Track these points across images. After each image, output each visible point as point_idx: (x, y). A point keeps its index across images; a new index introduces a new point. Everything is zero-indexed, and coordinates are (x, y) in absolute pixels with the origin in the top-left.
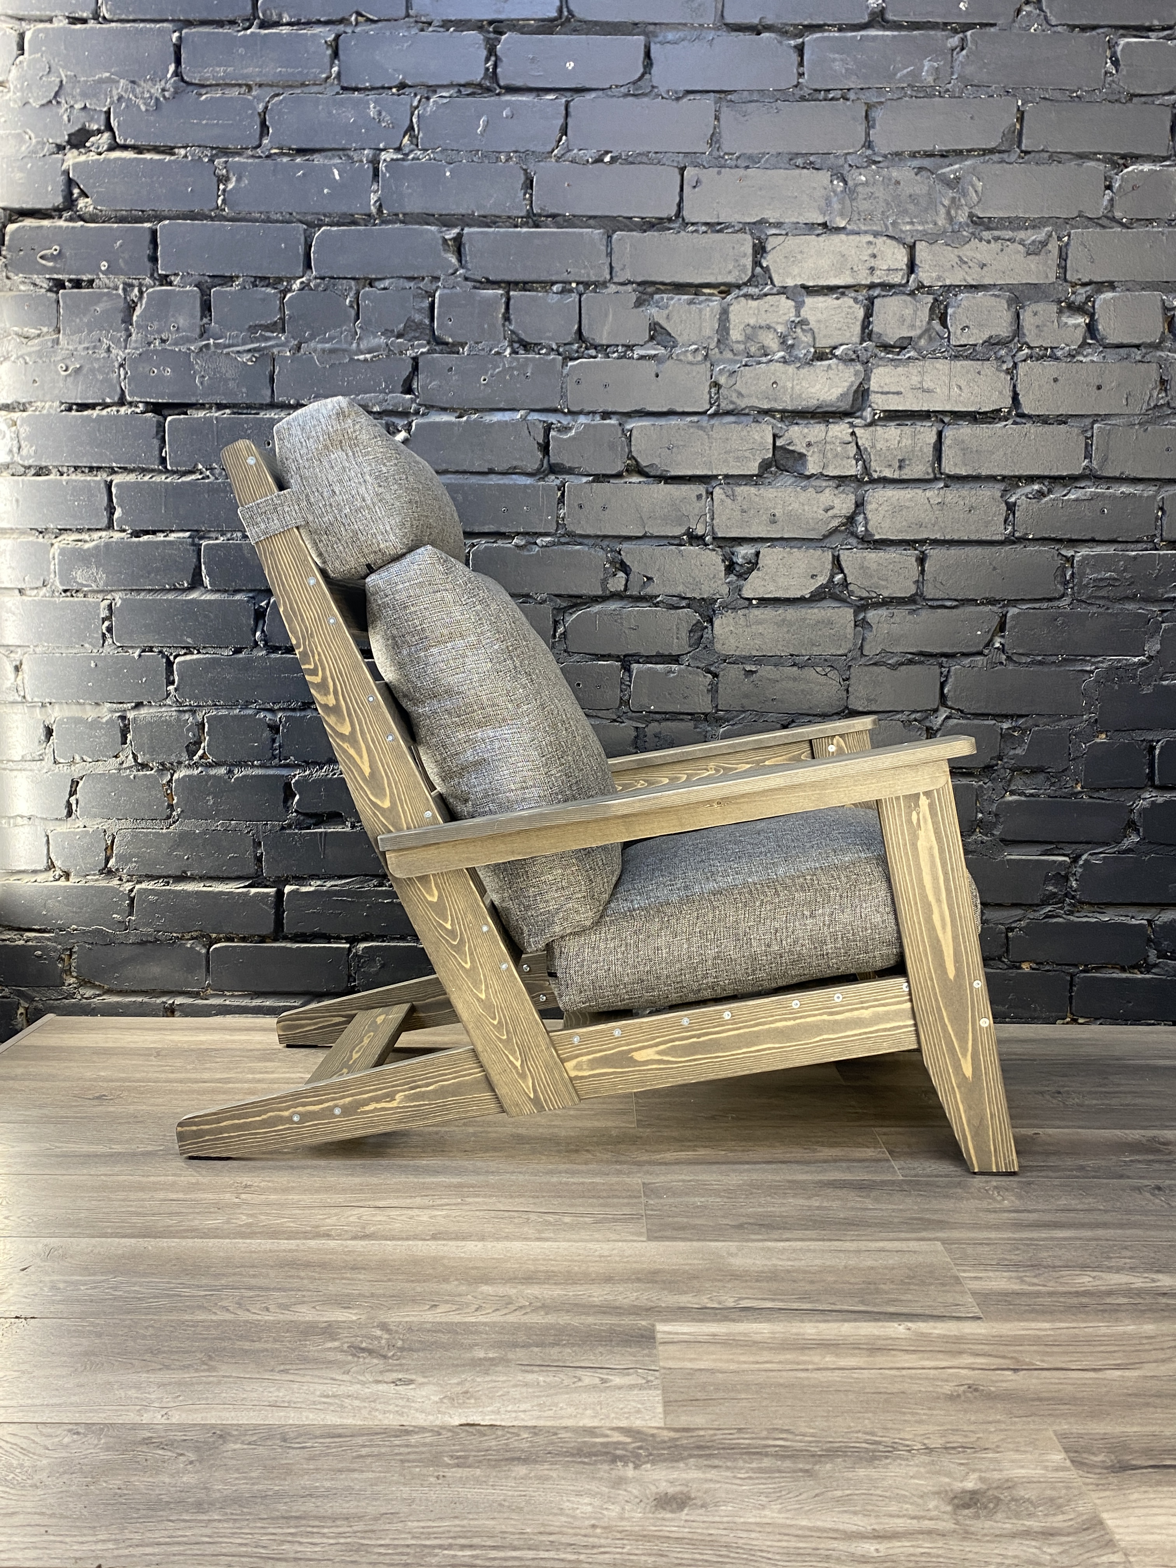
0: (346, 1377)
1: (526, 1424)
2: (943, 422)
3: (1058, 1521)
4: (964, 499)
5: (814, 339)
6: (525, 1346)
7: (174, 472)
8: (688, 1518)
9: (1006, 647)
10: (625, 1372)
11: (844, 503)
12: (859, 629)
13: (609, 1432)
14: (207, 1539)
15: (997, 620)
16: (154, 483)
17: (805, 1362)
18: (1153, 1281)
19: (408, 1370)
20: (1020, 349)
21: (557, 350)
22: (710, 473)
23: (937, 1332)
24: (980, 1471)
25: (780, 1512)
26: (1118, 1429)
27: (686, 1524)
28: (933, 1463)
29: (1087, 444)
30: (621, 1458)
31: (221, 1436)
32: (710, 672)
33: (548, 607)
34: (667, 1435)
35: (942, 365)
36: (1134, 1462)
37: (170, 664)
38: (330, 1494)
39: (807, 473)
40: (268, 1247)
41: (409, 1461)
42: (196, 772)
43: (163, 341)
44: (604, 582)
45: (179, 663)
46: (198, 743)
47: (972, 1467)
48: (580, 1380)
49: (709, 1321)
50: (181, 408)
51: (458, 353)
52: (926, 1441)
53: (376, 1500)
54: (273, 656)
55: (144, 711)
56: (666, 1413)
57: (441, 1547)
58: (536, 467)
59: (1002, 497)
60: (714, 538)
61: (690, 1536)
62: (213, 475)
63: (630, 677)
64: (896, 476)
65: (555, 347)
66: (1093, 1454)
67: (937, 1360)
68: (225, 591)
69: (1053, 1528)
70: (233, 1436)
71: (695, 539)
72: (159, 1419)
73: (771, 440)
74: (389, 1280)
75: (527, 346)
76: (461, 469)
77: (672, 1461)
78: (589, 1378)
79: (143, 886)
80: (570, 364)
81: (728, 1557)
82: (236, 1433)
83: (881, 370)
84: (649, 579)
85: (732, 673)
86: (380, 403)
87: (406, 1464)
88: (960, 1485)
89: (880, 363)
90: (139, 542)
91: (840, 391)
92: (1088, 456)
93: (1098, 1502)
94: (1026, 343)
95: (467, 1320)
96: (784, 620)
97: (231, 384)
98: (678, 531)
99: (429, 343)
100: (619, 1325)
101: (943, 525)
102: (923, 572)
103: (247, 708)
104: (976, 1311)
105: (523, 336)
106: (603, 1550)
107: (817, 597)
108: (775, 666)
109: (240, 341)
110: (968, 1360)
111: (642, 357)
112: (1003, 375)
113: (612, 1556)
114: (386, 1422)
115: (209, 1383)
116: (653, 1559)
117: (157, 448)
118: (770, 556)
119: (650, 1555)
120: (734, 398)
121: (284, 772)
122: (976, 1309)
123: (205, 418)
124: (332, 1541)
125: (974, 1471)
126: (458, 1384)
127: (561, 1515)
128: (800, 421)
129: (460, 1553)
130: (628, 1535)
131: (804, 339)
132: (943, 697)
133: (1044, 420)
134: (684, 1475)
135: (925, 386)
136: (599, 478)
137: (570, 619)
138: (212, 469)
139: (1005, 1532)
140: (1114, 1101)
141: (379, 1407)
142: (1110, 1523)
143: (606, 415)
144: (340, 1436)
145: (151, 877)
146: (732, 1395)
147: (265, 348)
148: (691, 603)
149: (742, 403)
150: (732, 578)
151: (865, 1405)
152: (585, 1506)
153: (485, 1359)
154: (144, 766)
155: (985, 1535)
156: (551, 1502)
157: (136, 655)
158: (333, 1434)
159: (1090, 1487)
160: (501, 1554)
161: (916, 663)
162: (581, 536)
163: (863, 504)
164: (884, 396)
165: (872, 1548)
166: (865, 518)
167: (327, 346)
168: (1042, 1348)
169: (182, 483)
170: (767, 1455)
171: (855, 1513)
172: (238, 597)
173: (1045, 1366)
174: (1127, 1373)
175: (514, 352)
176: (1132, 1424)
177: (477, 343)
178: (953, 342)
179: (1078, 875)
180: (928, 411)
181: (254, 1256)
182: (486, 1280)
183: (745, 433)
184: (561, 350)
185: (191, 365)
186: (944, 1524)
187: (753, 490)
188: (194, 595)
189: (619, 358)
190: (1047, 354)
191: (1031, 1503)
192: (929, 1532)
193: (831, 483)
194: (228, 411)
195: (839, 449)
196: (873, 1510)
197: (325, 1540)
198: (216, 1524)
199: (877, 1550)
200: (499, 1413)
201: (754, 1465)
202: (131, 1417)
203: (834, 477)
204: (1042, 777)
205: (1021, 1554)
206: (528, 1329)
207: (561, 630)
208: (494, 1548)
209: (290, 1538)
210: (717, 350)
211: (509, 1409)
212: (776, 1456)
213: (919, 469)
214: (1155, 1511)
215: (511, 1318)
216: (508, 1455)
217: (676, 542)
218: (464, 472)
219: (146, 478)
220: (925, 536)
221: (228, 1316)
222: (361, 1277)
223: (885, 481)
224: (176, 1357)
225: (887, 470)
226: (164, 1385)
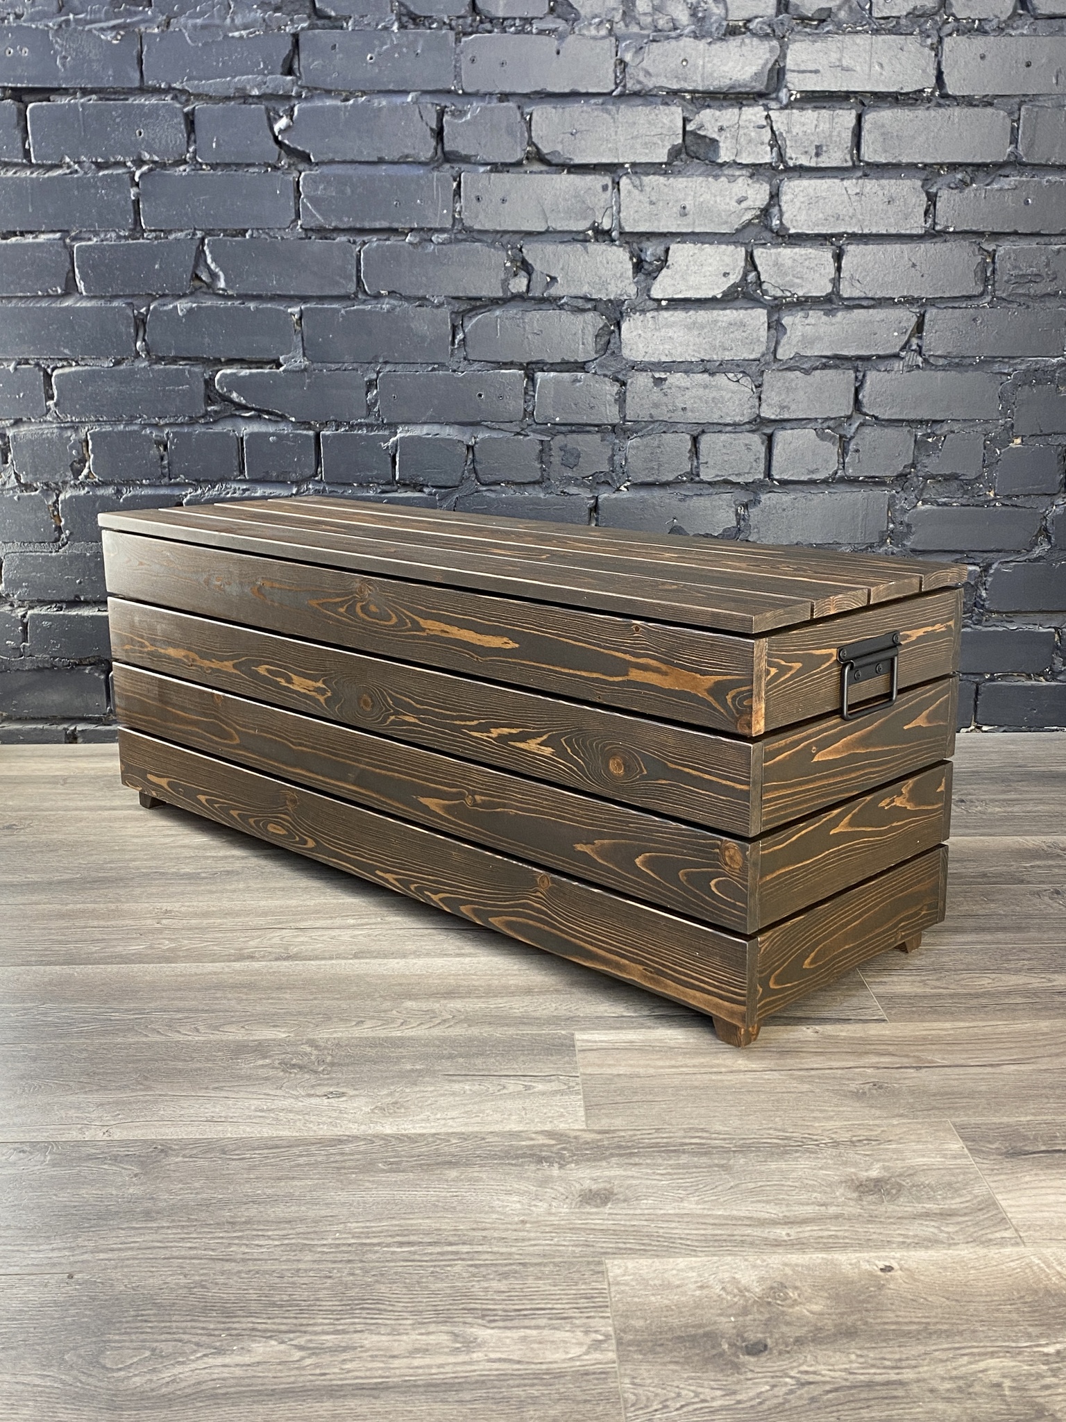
0: (279, 1092)
1: (455, 1130)
2: (863, 104)
3: (955, 1203)
4: (883, 189)
5: (727, 10)
6: (451, 1057)
7: (39, 166)
8: (611, 1211)
9: (924, 349)
10: (546, 1078)
11: (758, 194)
12: (773, 331)
13: (533, 1135)
14: (159, 1244)
15: (915, 319)
16: (18, 178)
17: (718, 1066)
18: (1050, 981)
19: (338, 1084)
20: (946, 22)
21: (450, 25)
22: (616, 161)
23: (844, 1034)
24: (884, 1160)
25: (697, 1203)
26: (1012, 1120)
27: (610, 1217)
28: (840, 1155)
29: (1013, 128)
30: (546, 1159)
31: (162, 1151)
32: (617, 380)
33: (445, 312)
34: (589, 1137)
35: (863, 40)
36: (1027, 1148)
37: (48, 377)
38: (274, 1200)
39: (720, 161)
40: (194, 970)
41: (344, 1168)
42: (82, 492)
43: (18, 17)
44: (505, 283)
45: (56, 376)
46: (83, 461)
47: (878, 1158)
48: (504, 1087)
49: (625, 1029)
50: (44, 93)
51: (342, 28)
52: (833, 1136)
53: (316, 1204)
54: (156, 367)
55: (24, 429)
56: (588, 1116)
57: (379, 1244)
58: (430, 154)
59: (922, 187)
60: (621, 233)
61: (614, 1227)
62: (81, 168)
63: (534, 385)
64: (813, 164)
65: (447, 21)
66: (990, 1142)
67: (843, 1060)
68: (102, 297)
69: (951, 1209)
70: (174, 1150)
71: (602, 235)
72: (100, 1136)
73: (680, 124)
74: (315, 999)
75: (415, 19)
76: (348, 158)
77: (595, 1160)
78: (513, 1086)
79: (36, 611)
80: (464, 39)
81: (650, 1245)
82: (176, 1147)
83: (798, 44)
84: (553, 279)
85: (641, 381)
86: (259, 86)
87: (343, 1171)
88: (866, 1174)
89: (798, 37)
90: (7, 244)
91: (754, 69)
92: (1014, 141)
93: (992, 1184)
94: (953, 15)
95: (393, 1034)
96: (694, 323)
97: (95, 66)
98: (582, 225)
99: (309, 17)
100: (540, 1035)
101: (860, 217)
102: (839, 269)
103: (131, 424)
104: (882, 1014)
105: (412, 8)
106: (533, 1242)
107: (730, 298)
108: (686, 372)
109: (103, 16)
110: (874, 1059)
111: (541, 32)
112: (927, 50)
113: (541, 1248)
114: (321, 1133)
115: (146, 1102)
116: (580, 1249)
117: (19, 140)
118: (680, 253)
119: (576, 1246)
120: (642, 78)
121: (176, 492)
122: (882, 1012)
123: (69, 104)
124: (277, 1243)
125: (878, 1161)
126: (388, 1095)
127: (492, 1212)
128: (711, 104)
129: (399, 1250)
130: (557, 1229)
131: (716, 11)
132: (857, 402)
133: (969, 101)
134: (607, 1173)
135: (845, 64)
136: (497, 167)
137: (470, 325)
138: (79, 163)
139: (906, 1215)
140: (1016, 809)
141: (313, 1118)
142: (1003, 1203)
143: (504, 97)
144: (277, 1147)
145: (42, 603)
146: (650, 1098)
147: (130, 24)
148: (596, 305)
149: (650, 83)
150: (641, 277)
151: (776, 1104)
152: (514, 1204)
153: (412, 1071)
154: (27, 487)
155: (889, 1218)
156: (482, 1201)
157: (11, 368)
158: (272, 1145)
159: (985, 1172)
160: (438, 1249)
161: (830, 367)
162: (480, 231)
163: (778, 195)
164: (800, 75)
165: (784, 1233)
166: (780, 210)
167: (199, 21)
168: (943, 1047)
169: (48, 178)
170: (684, 1152)
171: (768, 1202)
172: (115, 304)
173: (946, 1063)
174: (1023, 1067)
175: (402, 26)
176: (1026, 1115)
177: (362, 17)
178: (875, 14)
179: (988, 584)
180: (847, 92)
181: (180, 979)
182: (410, 996)
183: (653, 116)
184: (454, 23)
185: (50, 45)
186: (850, 1209)
187: (662, 179)
188: (68, 303)
189: (517, 32)
190: (976, 29)
191: (932, 1188)
192: (837, 1217)
193: (744, 172)
194: (94, 97)
195: (753, 134)
196: (783, 1199)
197: (271, 1242)
198: (165, 1231)
199: (788, 1235)
200: (428, 1120)
201: (671, 1162)
202: (74, 1135)
203: (747, 166)
204: (955, 484)
205: (921, 1233)
206: (453, 1042)
207: (460, 336)
208: (430, 1244)
209: (237, 1241)
210: (622, 23)
211: (438, 1116)
212: (694, 1154)
213: (837, 156)
214: (1044, 1191)
215: (436, 1032)
216: (440, 1159)
217: (581, 237)
218: (352, 162)
219: (10, 174)
220: (842, 230)
221: (158, 1038)
222: (287, 996)
223: (802, 171)
224: (111, 1078)
225: (803, 157)
226: (102, 1105)
